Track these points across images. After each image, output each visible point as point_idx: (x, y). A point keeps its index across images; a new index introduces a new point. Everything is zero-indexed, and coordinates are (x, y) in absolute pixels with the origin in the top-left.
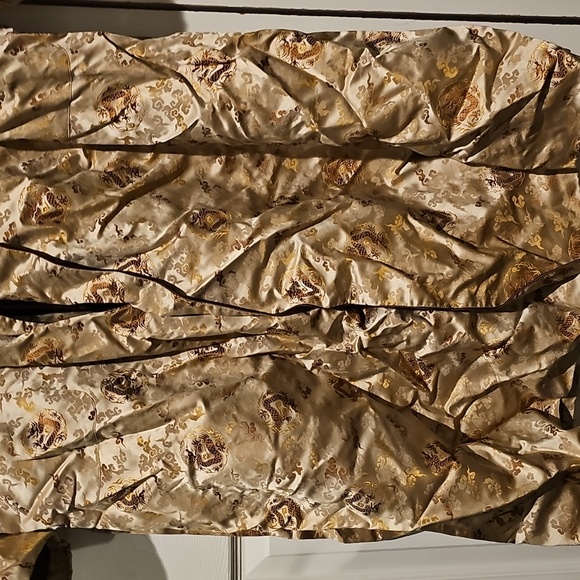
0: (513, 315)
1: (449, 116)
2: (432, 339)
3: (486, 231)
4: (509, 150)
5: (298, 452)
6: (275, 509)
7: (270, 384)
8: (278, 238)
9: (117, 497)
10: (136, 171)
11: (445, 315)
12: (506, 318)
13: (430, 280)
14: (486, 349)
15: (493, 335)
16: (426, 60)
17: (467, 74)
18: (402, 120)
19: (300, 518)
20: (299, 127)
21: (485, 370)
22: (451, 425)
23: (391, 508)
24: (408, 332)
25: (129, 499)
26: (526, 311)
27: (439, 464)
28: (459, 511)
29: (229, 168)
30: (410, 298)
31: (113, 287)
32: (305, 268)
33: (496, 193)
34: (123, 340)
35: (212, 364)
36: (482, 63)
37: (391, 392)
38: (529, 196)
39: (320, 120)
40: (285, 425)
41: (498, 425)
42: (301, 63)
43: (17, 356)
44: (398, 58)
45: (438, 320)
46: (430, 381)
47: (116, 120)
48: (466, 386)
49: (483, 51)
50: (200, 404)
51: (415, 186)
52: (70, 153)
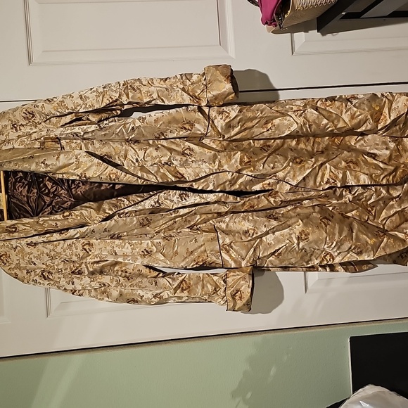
0: (401, 187)
1: (377, 121)
2: (374, 196)
3: (390, 158)
4: (397, 131)
5: (334, 234)
6: (325, 257)
7: (320, 214)
8: (322, 165)
9: (273, 254)
10: (269, 146)
11: (378, 187)
12: (399, 188)
13: (374, 175)
14: (392, 199)
15: (395, 194)
16: (369, 104)
17: (382, 108)
18: (362, 124)
19: (333, 259)
20: (328, 128)
21: (392, 207)
22: (382, 227)
23: (366, 252)
24: (366, 194)
25: (276, 254)
26: (406, 185)
27: (381, 236)
28: (388, 251)
29: (298, 143)
30: (367, 182)
31: (269, 184)
32: (331, 174)
33: (392, 145)
34: (272, 201)
35: (298, 209)
36: (386, 104)
37: (360, 216)
38: (403, 146)
39: (336, 126)
40: (328, 226)
41: (397, 227)
42: (327, 108)
43: (241, 208)
44: (360, 105)
45: (376, 189)
46: (373, 212)
47: (268, 130)
48: (386, 213)
49: (387, 101)
50: (300, 221)
51: (363, 144)
52: (248, 142)
